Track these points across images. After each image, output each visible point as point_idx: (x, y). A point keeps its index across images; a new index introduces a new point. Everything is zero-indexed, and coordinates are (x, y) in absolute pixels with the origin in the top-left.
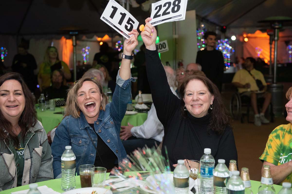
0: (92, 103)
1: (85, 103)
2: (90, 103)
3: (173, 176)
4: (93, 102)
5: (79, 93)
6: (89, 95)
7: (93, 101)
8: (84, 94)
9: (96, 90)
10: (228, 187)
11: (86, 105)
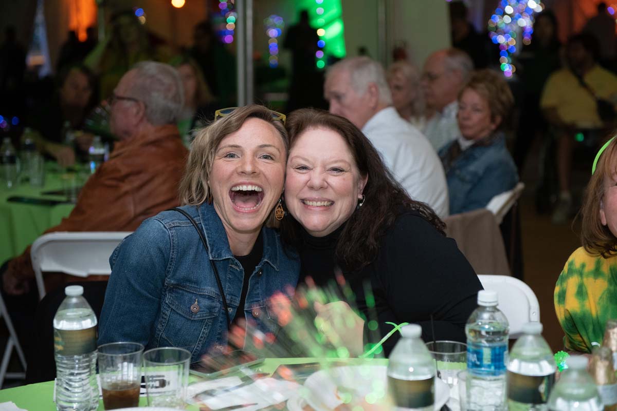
0: (256, 189)
1: (233, 184)
2: (250, 188)
3: (388, 372)
4: (259, 186)
5: (225, 147)
6: (253, 163)
7: (260, 183)
8: (239, 156)
9: (278, 152)
10: (554, 403)
11: (234, 189)
